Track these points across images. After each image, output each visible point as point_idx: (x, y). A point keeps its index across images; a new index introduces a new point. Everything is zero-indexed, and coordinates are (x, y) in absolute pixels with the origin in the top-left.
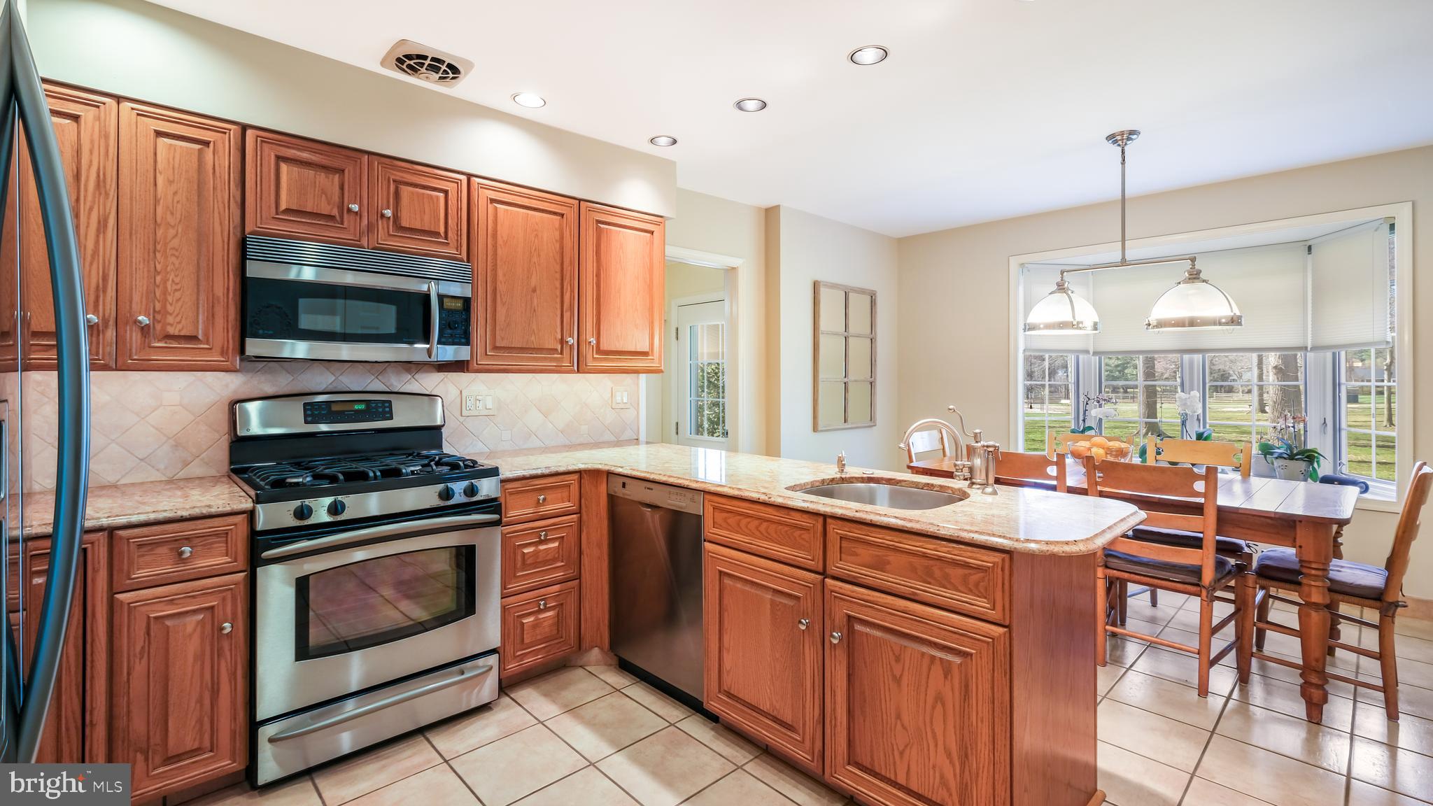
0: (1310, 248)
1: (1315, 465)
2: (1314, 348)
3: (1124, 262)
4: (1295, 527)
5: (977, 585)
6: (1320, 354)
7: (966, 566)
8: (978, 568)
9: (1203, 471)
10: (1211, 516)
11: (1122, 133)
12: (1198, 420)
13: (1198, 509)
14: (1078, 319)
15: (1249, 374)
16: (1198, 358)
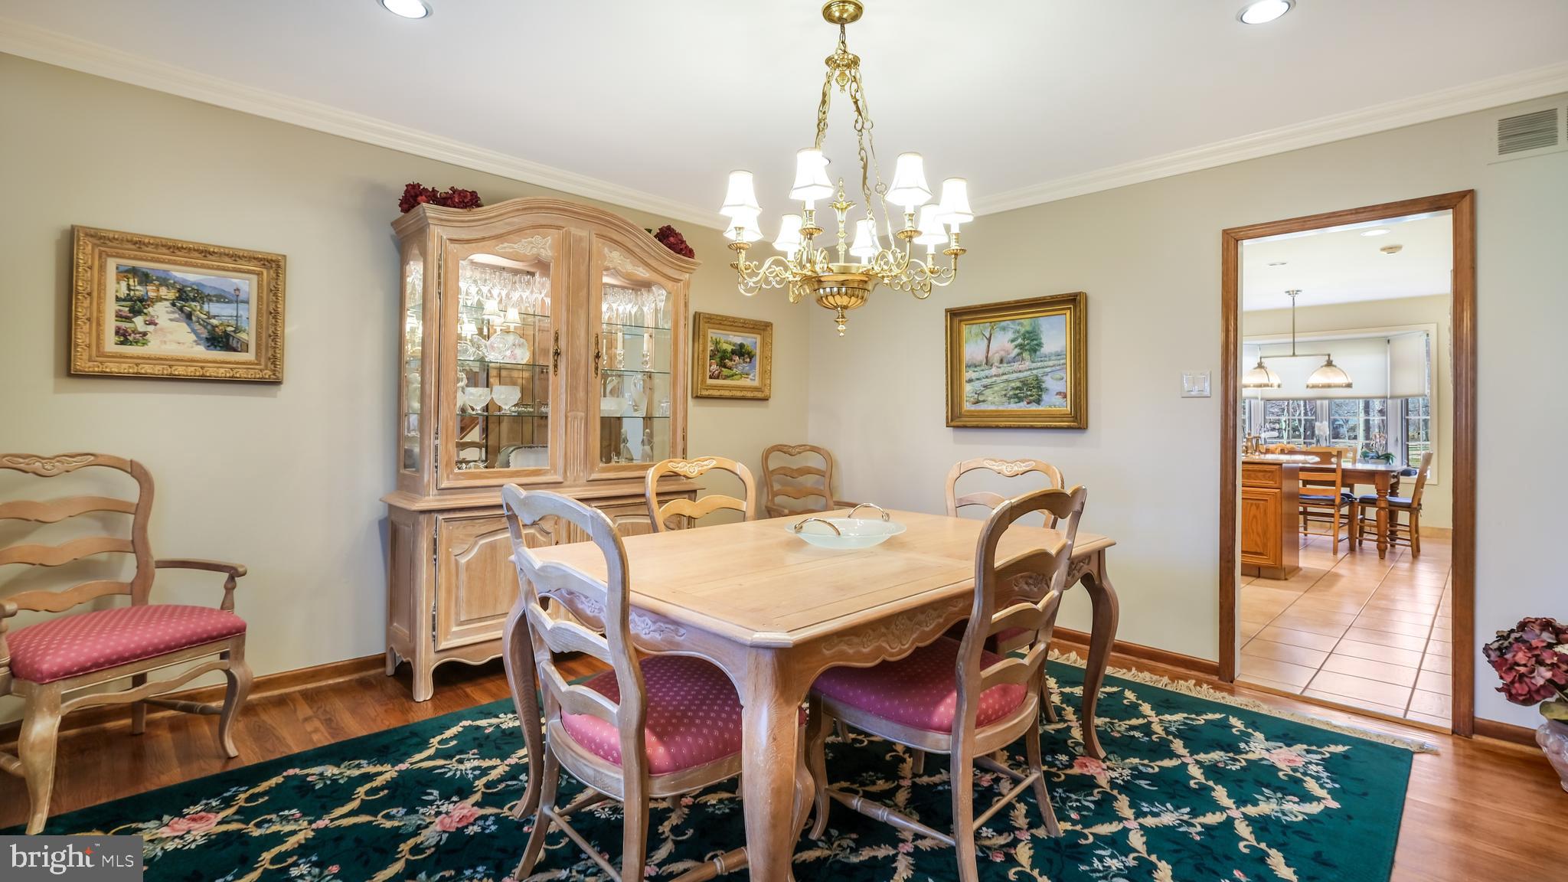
0: (1389, 341)
1: (1391, 461)
2: (1392, 397)
3: (1294, 355)
4: (1374, 476)
5: (1269, 477)
6: (1395, 401)
7: (1265, 471)
8: (1270, 472)
9: (1335, 453)
10: (1339, 473)
11: (1293, 291)
12: (1326, 440)
13: (1333, 471)
14: (1271, 382)
15: (1356, 418)
16: (1326, 402)
